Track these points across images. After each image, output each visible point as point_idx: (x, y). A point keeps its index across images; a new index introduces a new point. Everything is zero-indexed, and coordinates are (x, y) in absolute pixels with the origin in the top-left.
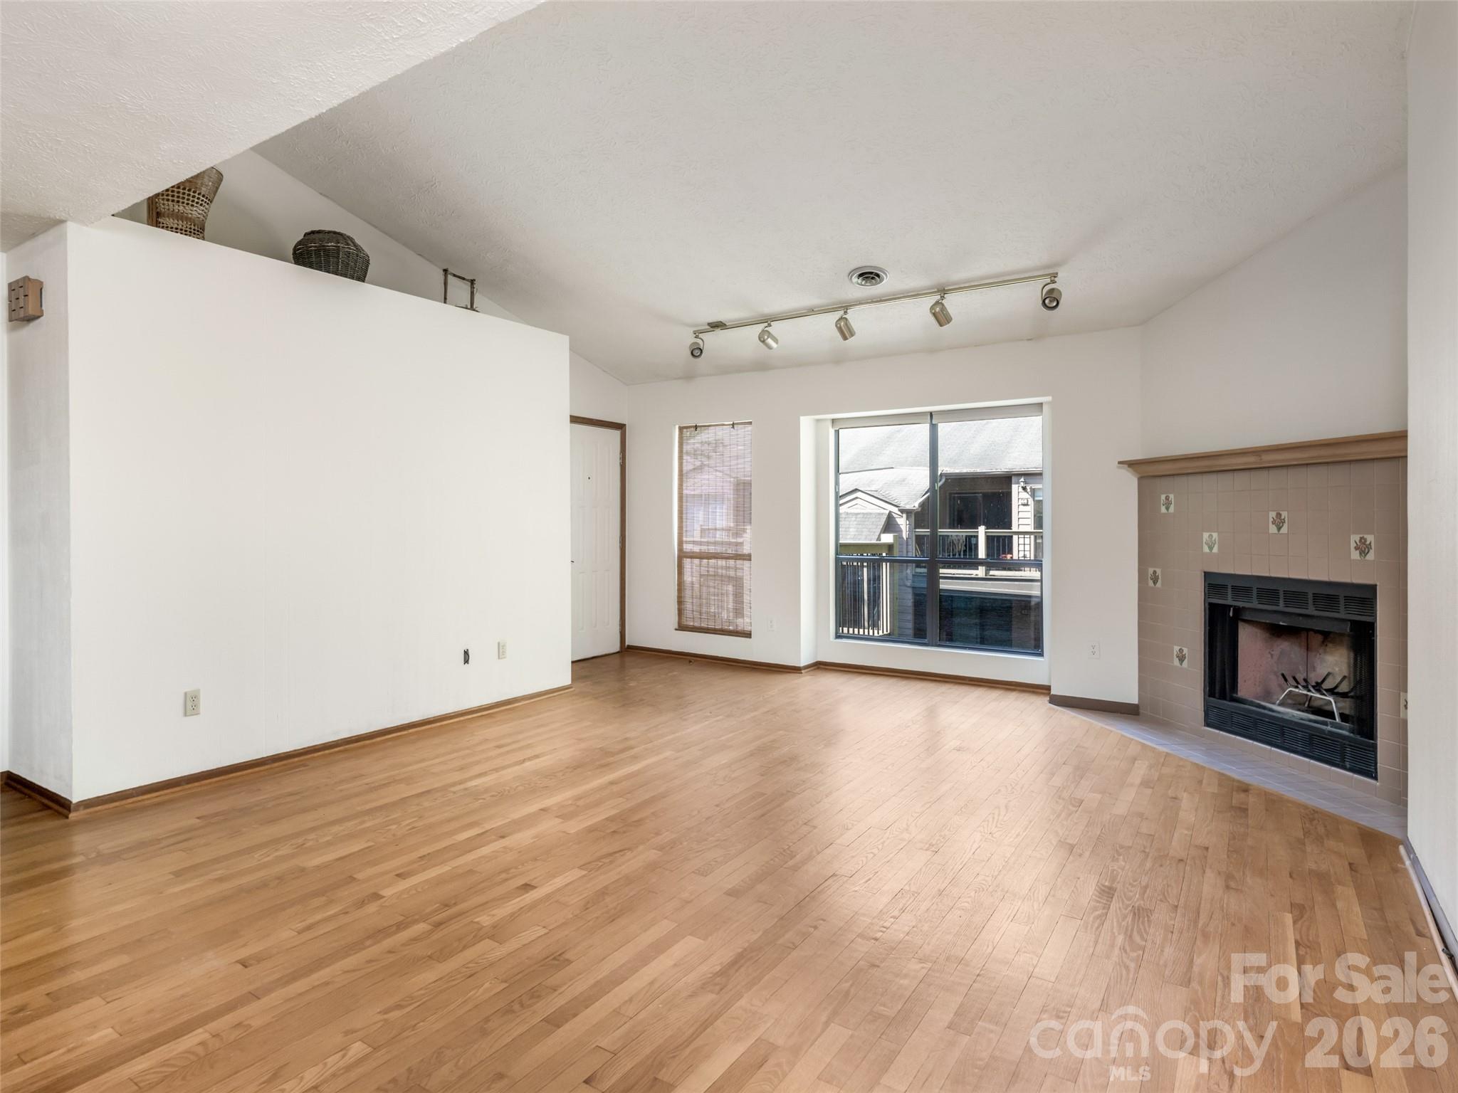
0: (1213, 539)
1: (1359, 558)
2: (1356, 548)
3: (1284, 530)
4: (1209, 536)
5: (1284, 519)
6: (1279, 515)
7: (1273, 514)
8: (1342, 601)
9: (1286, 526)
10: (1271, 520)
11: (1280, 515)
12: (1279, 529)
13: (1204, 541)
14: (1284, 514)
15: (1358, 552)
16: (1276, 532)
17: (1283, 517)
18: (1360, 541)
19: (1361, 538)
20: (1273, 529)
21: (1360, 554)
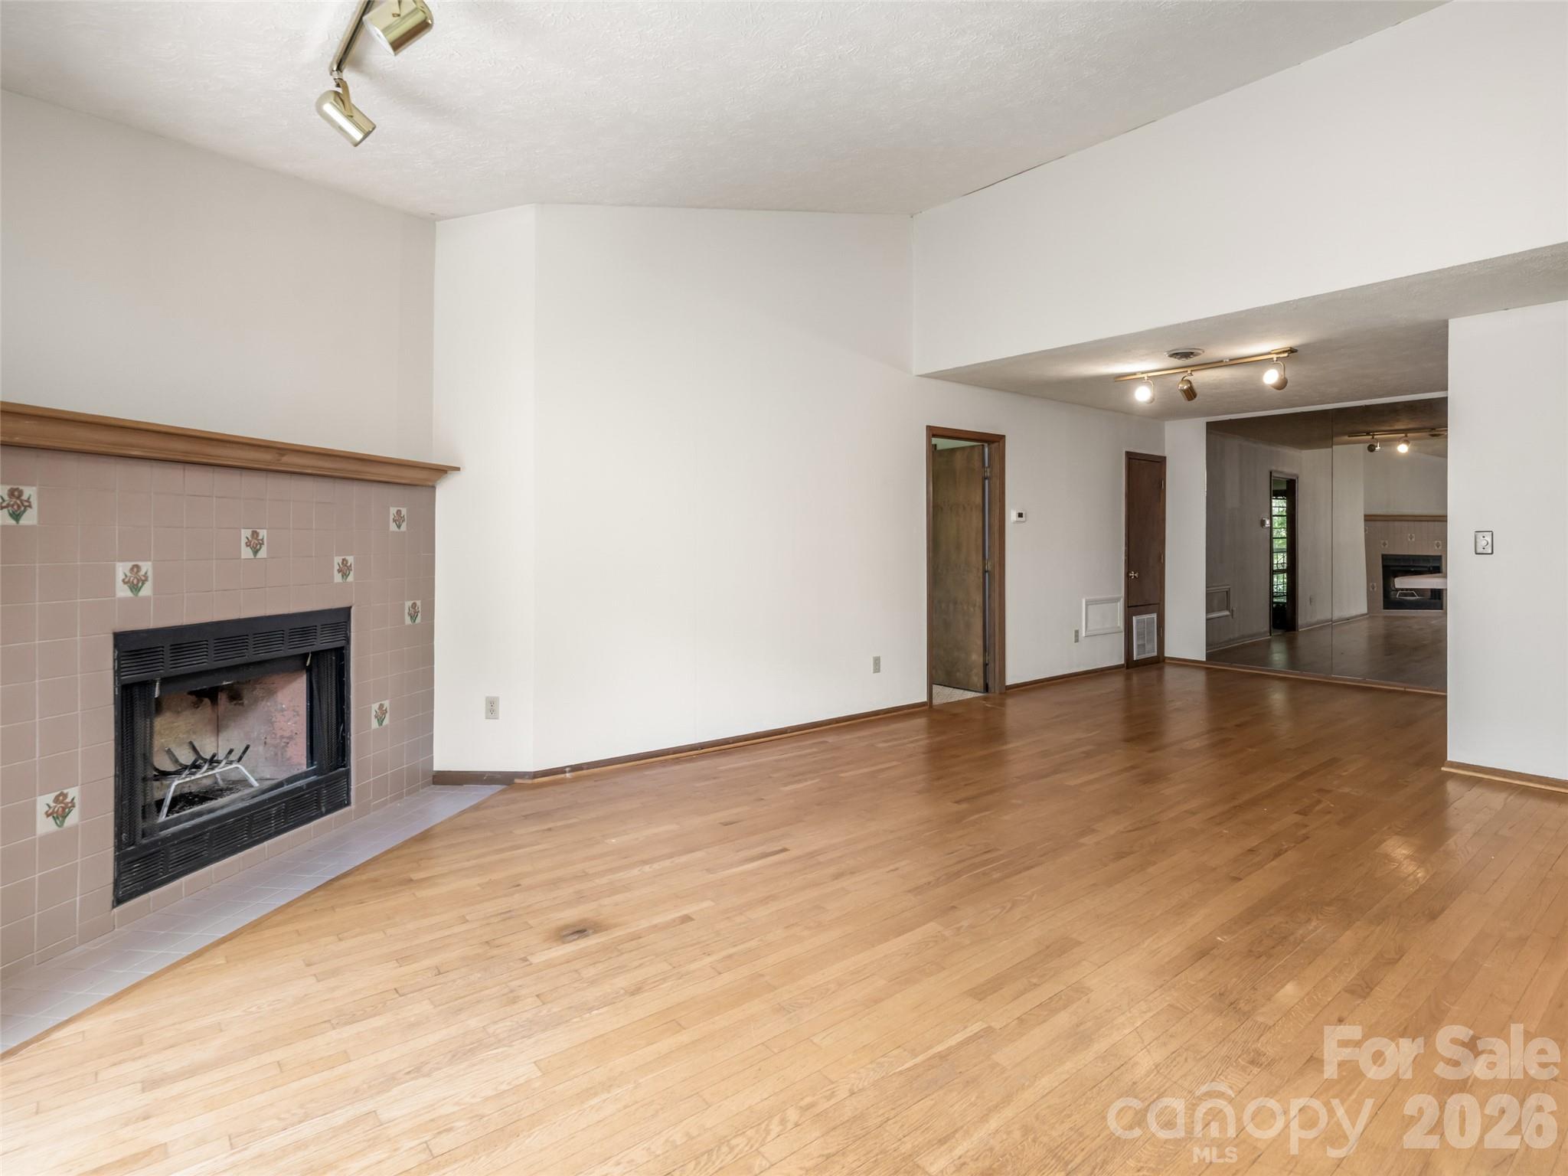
0: (142, 572)
1: (341, 581)
2: (339, 571)
3: (263, 553)
4: (132, 569)
5: (262, 540)
6: (255, 534)
7: (246, 533)
8: (319, 631)
9: (264, 549)
10: (244, 541)
11: (258, 534)
12: (256, 552)
13: (120, 576)
14: (263, 533)
15: (340, 574)
16: (251, 556)
17: (260, 537)
18: (343, 563)
19: (343, 560)
20: (246, 553)
21: (343, 576)
